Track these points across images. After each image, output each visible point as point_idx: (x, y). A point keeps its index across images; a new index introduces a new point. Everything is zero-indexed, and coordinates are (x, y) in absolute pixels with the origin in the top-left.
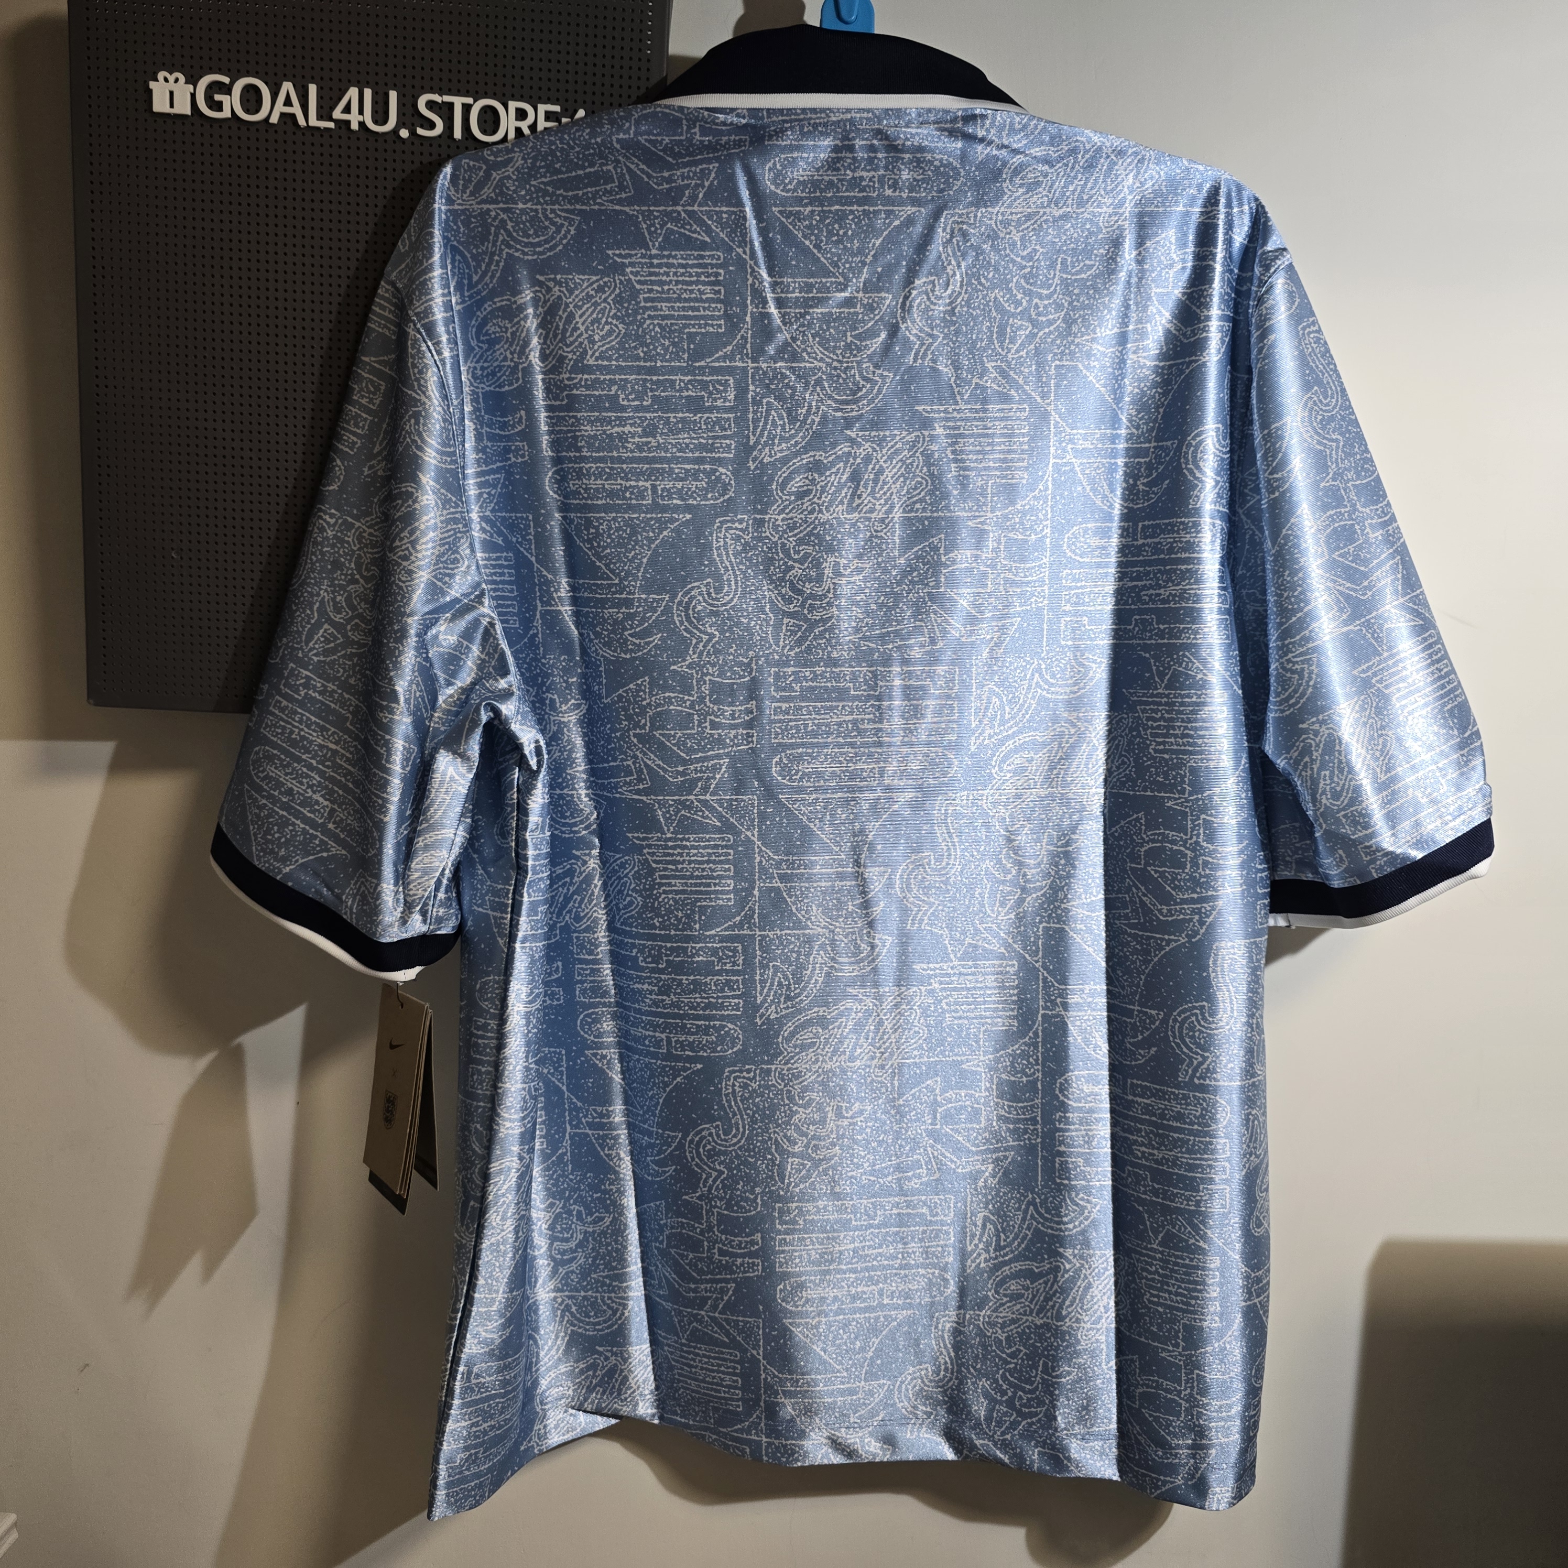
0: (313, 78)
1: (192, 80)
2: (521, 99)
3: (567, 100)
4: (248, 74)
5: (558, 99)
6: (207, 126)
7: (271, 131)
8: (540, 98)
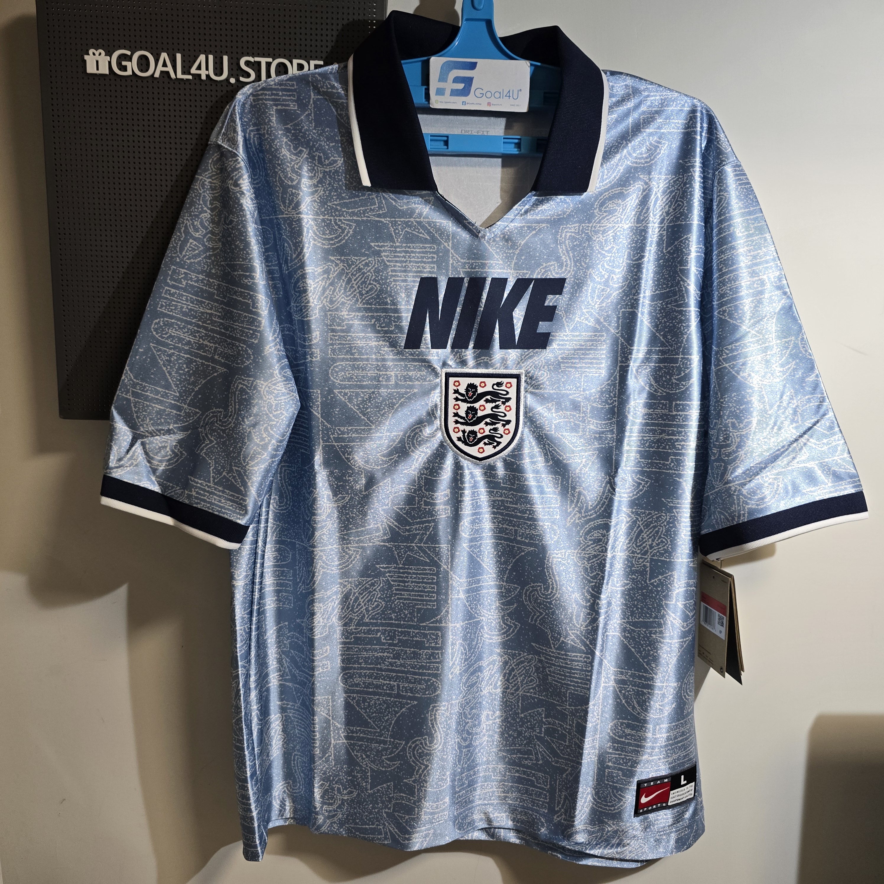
0: (179, 50)
1: (109, 53)
2: (300, 58)
3: (327, 58)
4: (141, 49)
5: (322, 57)
6: (118, 80)
7: (155, 82)
8: (311, 57)
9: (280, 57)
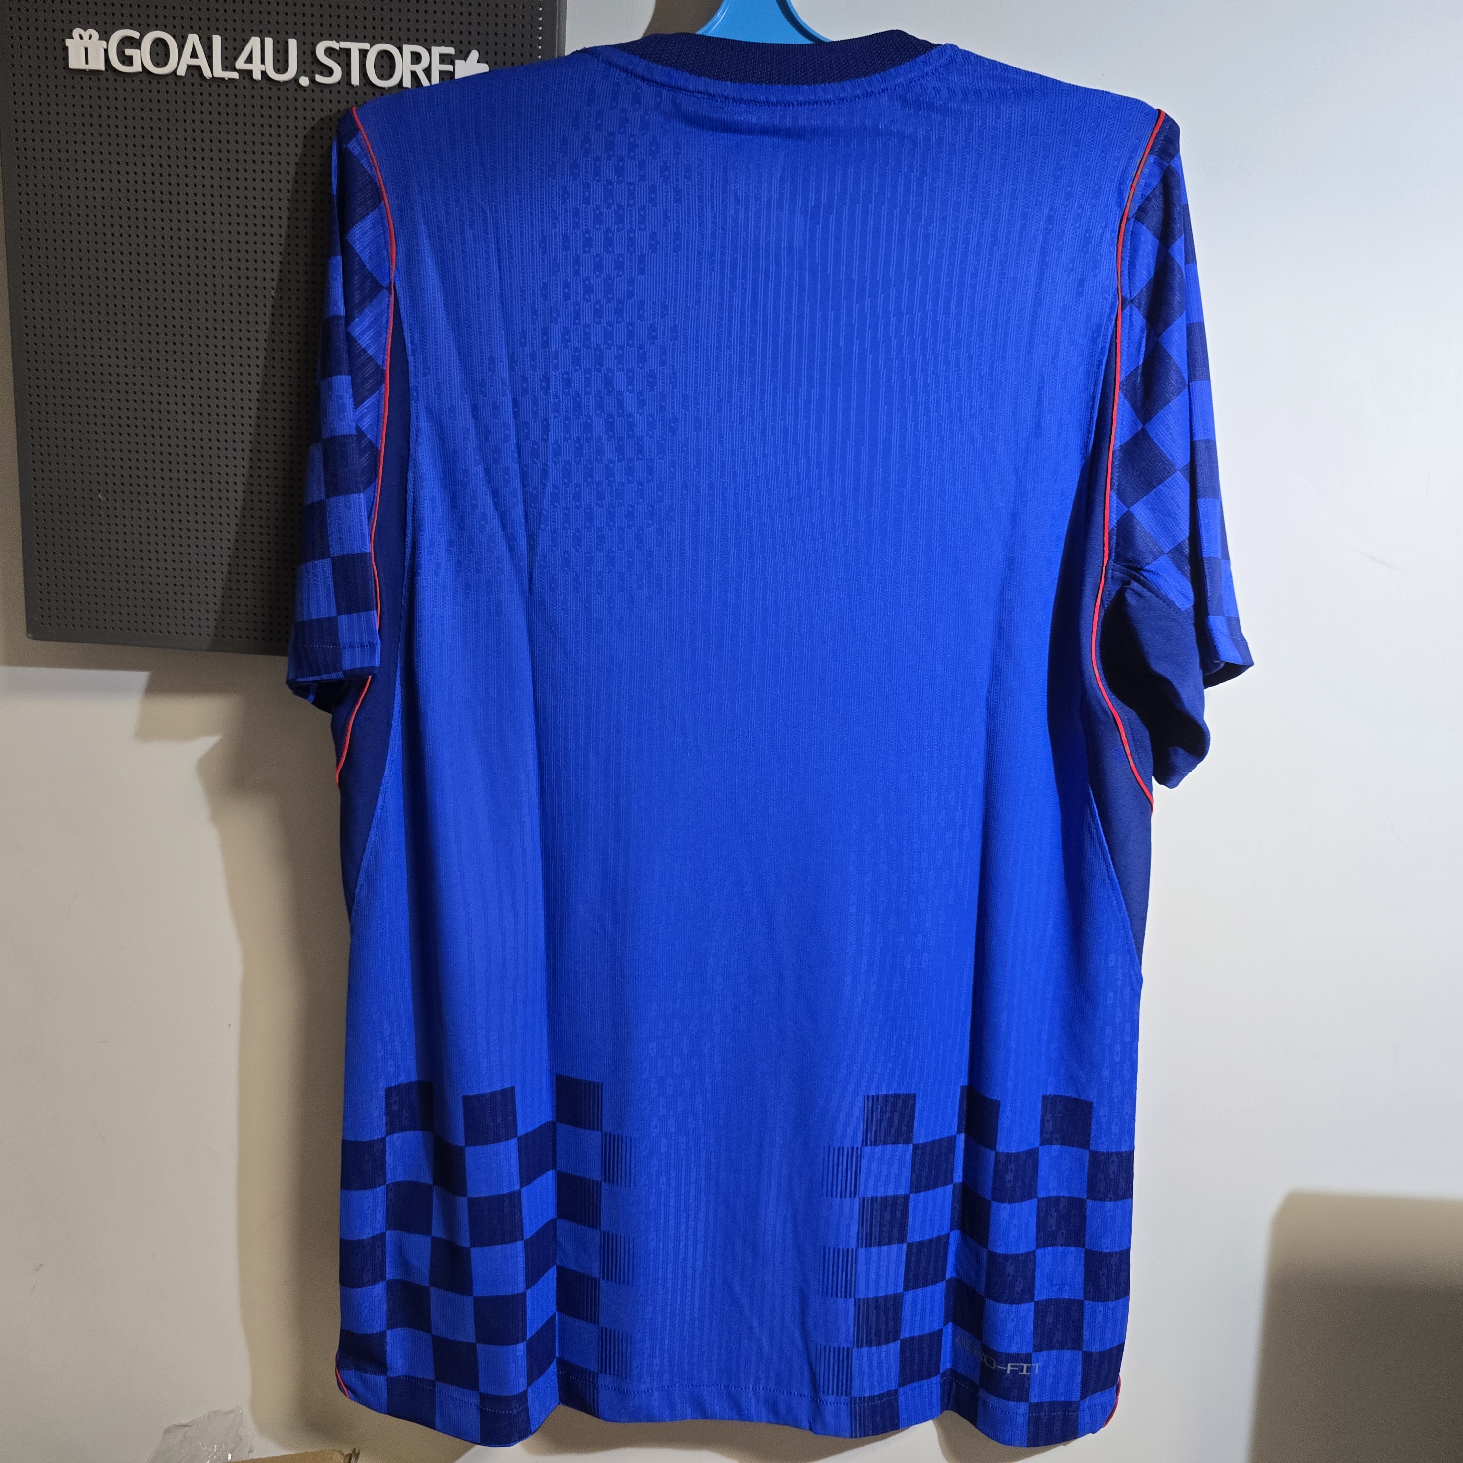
0: (217, 29)
1: (105, 36)
2: (417, 42)
3: (461, 42)
4: (157, 28)
5: (452, 42)
6: (120, 80)
7: (180, 83)
8: (435, 41)
9: (382, 40)
